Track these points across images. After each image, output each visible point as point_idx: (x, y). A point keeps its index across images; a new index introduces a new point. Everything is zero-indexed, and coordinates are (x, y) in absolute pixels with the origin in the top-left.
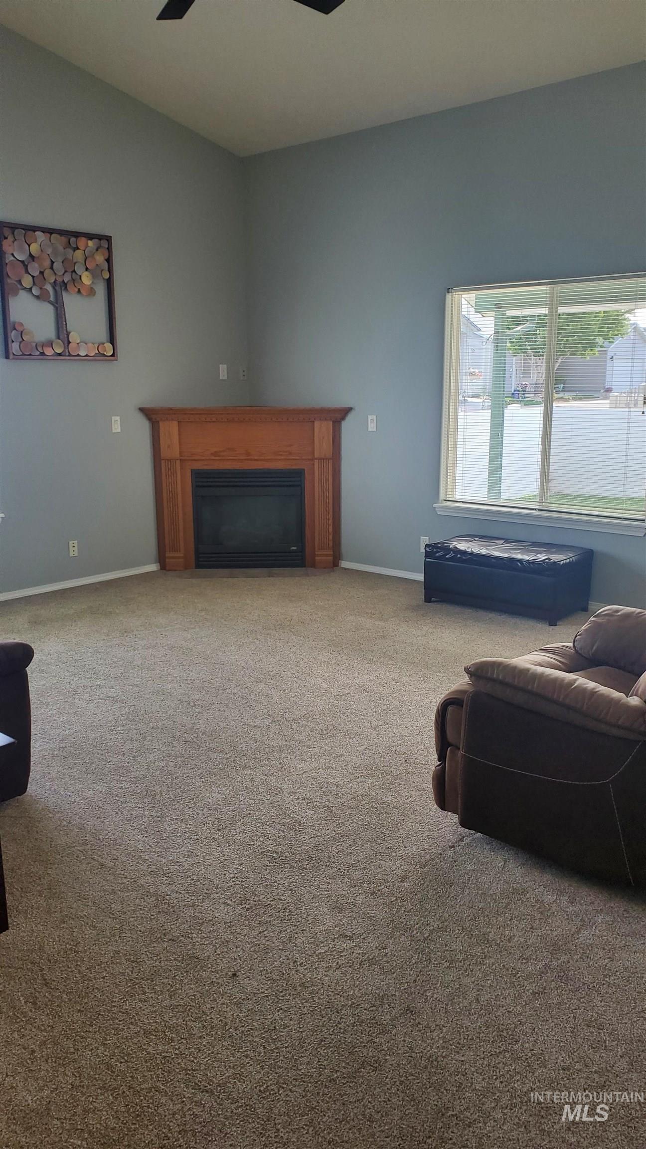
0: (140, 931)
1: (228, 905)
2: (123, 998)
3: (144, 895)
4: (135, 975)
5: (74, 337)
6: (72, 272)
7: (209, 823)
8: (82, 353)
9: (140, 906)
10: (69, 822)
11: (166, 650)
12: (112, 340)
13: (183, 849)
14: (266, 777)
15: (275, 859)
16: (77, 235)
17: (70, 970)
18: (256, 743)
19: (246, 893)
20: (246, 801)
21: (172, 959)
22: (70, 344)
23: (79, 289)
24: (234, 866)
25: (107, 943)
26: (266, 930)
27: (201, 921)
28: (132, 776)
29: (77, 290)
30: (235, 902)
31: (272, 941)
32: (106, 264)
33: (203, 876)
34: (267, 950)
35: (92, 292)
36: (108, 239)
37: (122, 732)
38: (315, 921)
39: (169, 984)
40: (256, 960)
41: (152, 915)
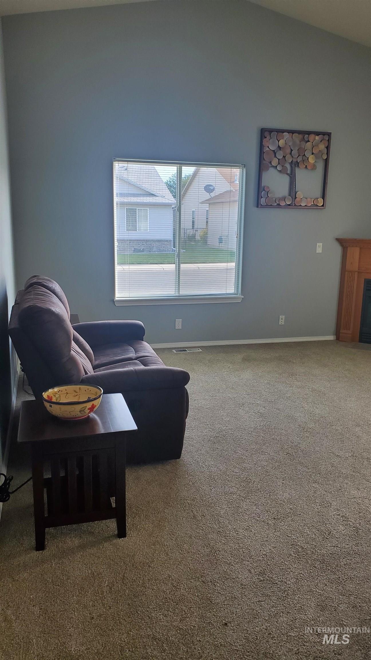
0: (190, 568)
1: (251, 573)
2: (155, 608)
3: (205, 545)
4: (170, 596)
5: (299, 195)
6: (303, 156)
7: (271, 512)
8: (303, 205)
9: (200, 551)
10: (193, 484)
11: (309, 391)
12: (323, 197)
13: (245, 524)
14: (325, 493)
15: (299, 552)
16: (309, 133)
17: (139, 576)
18: (332, 467)
19: (266, 568)
20: (303, 505)
21: (197, 595)
22: (296, 199)
23: (306, 166)
24: (269, 547)
25: (167, 568)
26: (264, 601)
27: (227, 577)
28: (244, 466)
29: (305, 166)
30: (256, 572)
31: (263, 611)
32: (326, 149)
33: (247, 546)
34: (256, 616)
35: (314, 167)
36: (329, 135)
37: (254, 436)
38: (300, 610)
39: (185, 611)
40: (245, 620)
41: (202, 561)
